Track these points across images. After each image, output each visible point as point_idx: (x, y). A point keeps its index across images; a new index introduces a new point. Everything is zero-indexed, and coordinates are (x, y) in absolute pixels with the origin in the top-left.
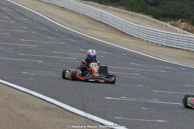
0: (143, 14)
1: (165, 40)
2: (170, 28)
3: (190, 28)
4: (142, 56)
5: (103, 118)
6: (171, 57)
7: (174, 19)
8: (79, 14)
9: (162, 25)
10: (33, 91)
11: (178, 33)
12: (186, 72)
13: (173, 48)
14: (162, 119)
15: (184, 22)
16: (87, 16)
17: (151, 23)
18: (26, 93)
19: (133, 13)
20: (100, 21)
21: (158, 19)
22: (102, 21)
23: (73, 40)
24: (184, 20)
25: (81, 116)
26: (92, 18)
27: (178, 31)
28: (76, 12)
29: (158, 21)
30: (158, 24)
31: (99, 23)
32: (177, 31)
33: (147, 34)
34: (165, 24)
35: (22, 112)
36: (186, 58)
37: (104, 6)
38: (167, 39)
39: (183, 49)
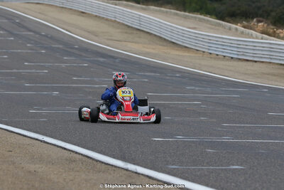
0: (201, 14)
1: (236, 49)
2: (242, 33)
3: (272, 31)
4: (204, 75)
5: (151, 169)
6: (246, 74)
7: (246, 18)
8: (107, 20)
9: (230, 29)
10: (47, 136)
11: (253, 38)
12: (269, 95)
13: (247, 60)
14: (238, 165)
15: (261, 22)
16: (119, 23)
17: (213, 27)
18: (37, 139)
19: (187, 14)
20: (139, 28)
22: (142, 29)
23: (102, 60)
24: (261, 19)
25: (119, 167)
26: (127, 25)
27: (254, 36)
28: (103, 18)
29: (223, 23)
30: (224, 27)
31: (138, 32)
32: (252, 35)
33: (209, 43)
34: (234, 26)
35: (32, 167)
36: (268, 74)
37: (144, 6)
38: (238, 48)
39: (263, 62)
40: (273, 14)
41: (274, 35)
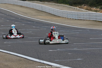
0: (64, 4)
2: (79, 10)
3: (89, 8)
4: (66, 26)
7: (80, 4)
8: (30, 8)
9: (74, 9)
10: (11, 52)
11: (83, 12)
13: (81, 20)
14: (80, 58)
15: (85, 5)
17: (68, 8)
20: (42, 10)
21: (72, 6)
24: (85, 4)
25: (37, 62)
26: (37, 10)
27: (83, 11)
28: (29, 7)
30: (72, 8)
32: (82, 10)
33: (67, 14)
34: (76, 8)
38: (78, 15)
39: (87, 20)
40: (90, 2)
41: (90, 10)
